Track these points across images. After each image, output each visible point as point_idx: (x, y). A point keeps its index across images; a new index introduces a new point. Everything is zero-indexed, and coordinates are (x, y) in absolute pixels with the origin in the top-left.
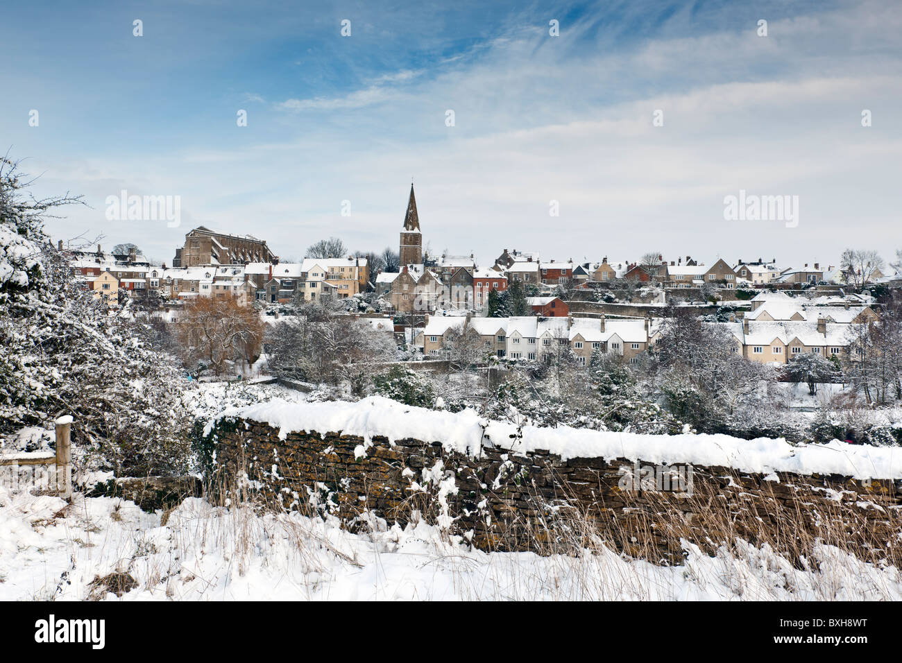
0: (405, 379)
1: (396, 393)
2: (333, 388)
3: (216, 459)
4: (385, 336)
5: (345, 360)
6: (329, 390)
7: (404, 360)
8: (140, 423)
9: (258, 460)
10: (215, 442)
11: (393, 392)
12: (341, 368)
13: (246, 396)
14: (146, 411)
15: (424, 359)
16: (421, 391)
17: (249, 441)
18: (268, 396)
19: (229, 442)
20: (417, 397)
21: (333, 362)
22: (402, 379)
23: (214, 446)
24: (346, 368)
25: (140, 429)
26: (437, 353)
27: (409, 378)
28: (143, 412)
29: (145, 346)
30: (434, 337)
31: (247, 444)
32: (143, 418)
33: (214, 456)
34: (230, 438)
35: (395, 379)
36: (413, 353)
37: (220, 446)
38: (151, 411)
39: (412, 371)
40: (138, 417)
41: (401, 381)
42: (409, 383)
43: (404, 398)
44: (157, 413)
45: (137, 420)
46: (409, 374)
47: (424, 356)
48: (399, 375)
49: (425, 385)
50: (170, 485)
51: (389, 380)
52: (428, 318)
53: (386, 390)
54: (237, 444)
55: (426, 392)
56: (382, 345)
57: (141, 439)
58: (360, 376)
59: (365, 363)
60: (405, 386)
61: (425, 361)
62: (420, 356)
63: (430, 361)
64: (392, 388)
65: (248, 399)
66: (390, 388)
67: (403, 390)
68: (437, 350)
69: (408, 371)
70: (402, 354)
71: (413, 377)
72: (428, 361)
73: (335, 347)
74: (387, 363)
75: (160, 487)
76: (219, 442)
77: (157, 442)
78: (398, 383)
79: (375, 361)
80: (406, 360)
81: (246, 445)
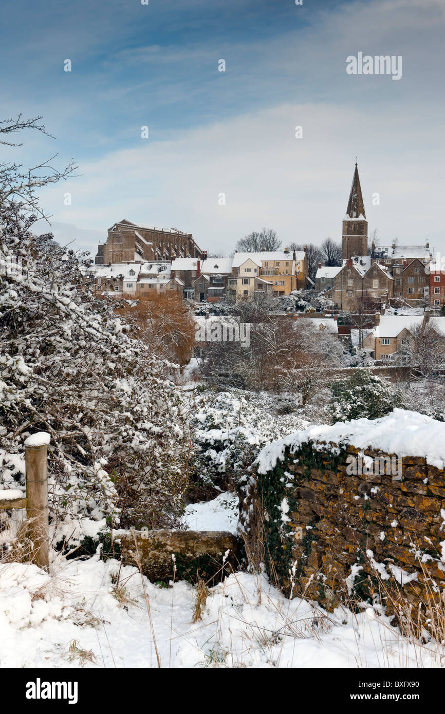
0: (369, 387)
1: (359, 403)
2: (275, 396)
3: (288, 514)
4: (331, 338)
5: (288, 365)
6: (271, 399)
7: (352, 366)
8: (134, 443)
9: (400, 527)
10: (289, 485)
11: (355, 402)
12: (285, 374)
13: (218, 404)
14: (139, 425)
15: (377, 364)
16: (388, 401)
17: (374, 490)
18: (245, 406)
19: (320, 487)
20: (383, 408)
21: (276, 367)
22: (365, 386)
23: (282, 491)
24: (291, 374)
25: (135, 453)
26: (392, 359)
27: (374, 386)
28: (136, 427)
30: (386, 340)
31: (369, 494)
32: (139, 436)
33: (284, 506)
34: (324, 479)
35: (357, 387)
36: (363, 358)
37: (299, 493)
39: (377, 378)
41: (364, 389)
42: (374, 392)
43: (368, 410)
45: (131, 440)
46: (373, 381)
47: (375, 361)
48: (361, 382)
49: (393, 394)
50: (191, 543)
51: (350, 387)
52: (379, 317)
53: (346, 400)
54: (341, 491)
55: (395, 402)
56: (328, 349)
57: (137, 467)
58: (307, 383)
59: (312, 369)
60: (369, 396)
61: (378, 367)
62: (370, 361)
63: (384, 367)
64: (354, 398)
65: (221, 408)
66: (351, 398)
67: (367, 399)
68: (391, 355)
69: (372, 377)
70: (349, 359)
71: (378, 385)
72: (381, 367)
73: (277, 350)
74: (338, 369)
75: (176, 547)
76: (295, 484)
77: (156, 472)
78: (361, 392)
79: (324, 366)
80: (354, 366)
81: (366, 498)
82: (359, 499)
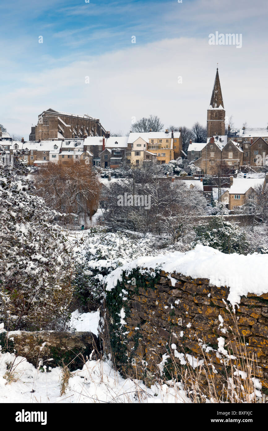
0: (222, 229)
1: (215, 241)
2: (157, 236)
3: (125, 319)
4: (198, 195)
5: (167, 214)
6: (154, 238)
7: (212, 214)
8: (28, 270)
9: (193, 328)
10: (125, 299)
11: (212, 240)
12: (164, 220)
13: (106, 242)
14: (33, 257)
15: (230, 213)
16: (236, 240)
17: (177, 302)
19: (145, 300)
20: (233, 245)
21: (157, 215)
22: (220, 229)
23: (121, 303)
24: (168, 220)
25: (29, 276)
26: (241, 209)
27: (226, 229)
28: (30, 258)
29: (29, 189)
30: (237, 195)
31: (174, 305)
32: (32, 264)
33: (122, 314)
34: (147, 294)
35: (214, 230)
36: (221, 208)
37: (131, 304)
38: (38, 256)
39: (228, 223)
40: (27, 263)
41: (219, 231)
42: (226, 233)
43: (221, 246)
44: (44, 260)
45: (26, 267)
46: (225, 225)
47: (229, 211)
48: (217, 226)
49: (239, 235)
50: (64, 340)
51: (209, 230)
52: (232, 179)
53: (206, 239)
54: (157, 303)
55: (241, 240)
56: (196, 202)
57: (30, 286)
58: (180, 227)
59: (184, 217)
60: (222, 236)
61: (231, 215)
62: (226, 211)
63: (236, 215)
64: (212, 237)
66: (209, 237)
67: (221, 238)
68: (241, 207)
69: (225, 222)
70: (211, 209)
71: (229, 228)
72: (234, 215)
73: (159, 203)
74: (202, 217)
75: (54, 343)
76: (129, 298)
77: (45, 290)
78: (217, 233)
79: (192, 214)
80: (214, 214)
81: (172, 307)
82: (168, 308)
